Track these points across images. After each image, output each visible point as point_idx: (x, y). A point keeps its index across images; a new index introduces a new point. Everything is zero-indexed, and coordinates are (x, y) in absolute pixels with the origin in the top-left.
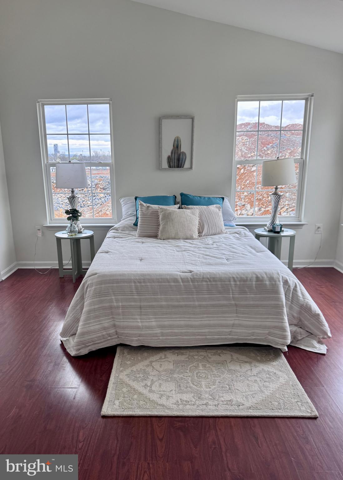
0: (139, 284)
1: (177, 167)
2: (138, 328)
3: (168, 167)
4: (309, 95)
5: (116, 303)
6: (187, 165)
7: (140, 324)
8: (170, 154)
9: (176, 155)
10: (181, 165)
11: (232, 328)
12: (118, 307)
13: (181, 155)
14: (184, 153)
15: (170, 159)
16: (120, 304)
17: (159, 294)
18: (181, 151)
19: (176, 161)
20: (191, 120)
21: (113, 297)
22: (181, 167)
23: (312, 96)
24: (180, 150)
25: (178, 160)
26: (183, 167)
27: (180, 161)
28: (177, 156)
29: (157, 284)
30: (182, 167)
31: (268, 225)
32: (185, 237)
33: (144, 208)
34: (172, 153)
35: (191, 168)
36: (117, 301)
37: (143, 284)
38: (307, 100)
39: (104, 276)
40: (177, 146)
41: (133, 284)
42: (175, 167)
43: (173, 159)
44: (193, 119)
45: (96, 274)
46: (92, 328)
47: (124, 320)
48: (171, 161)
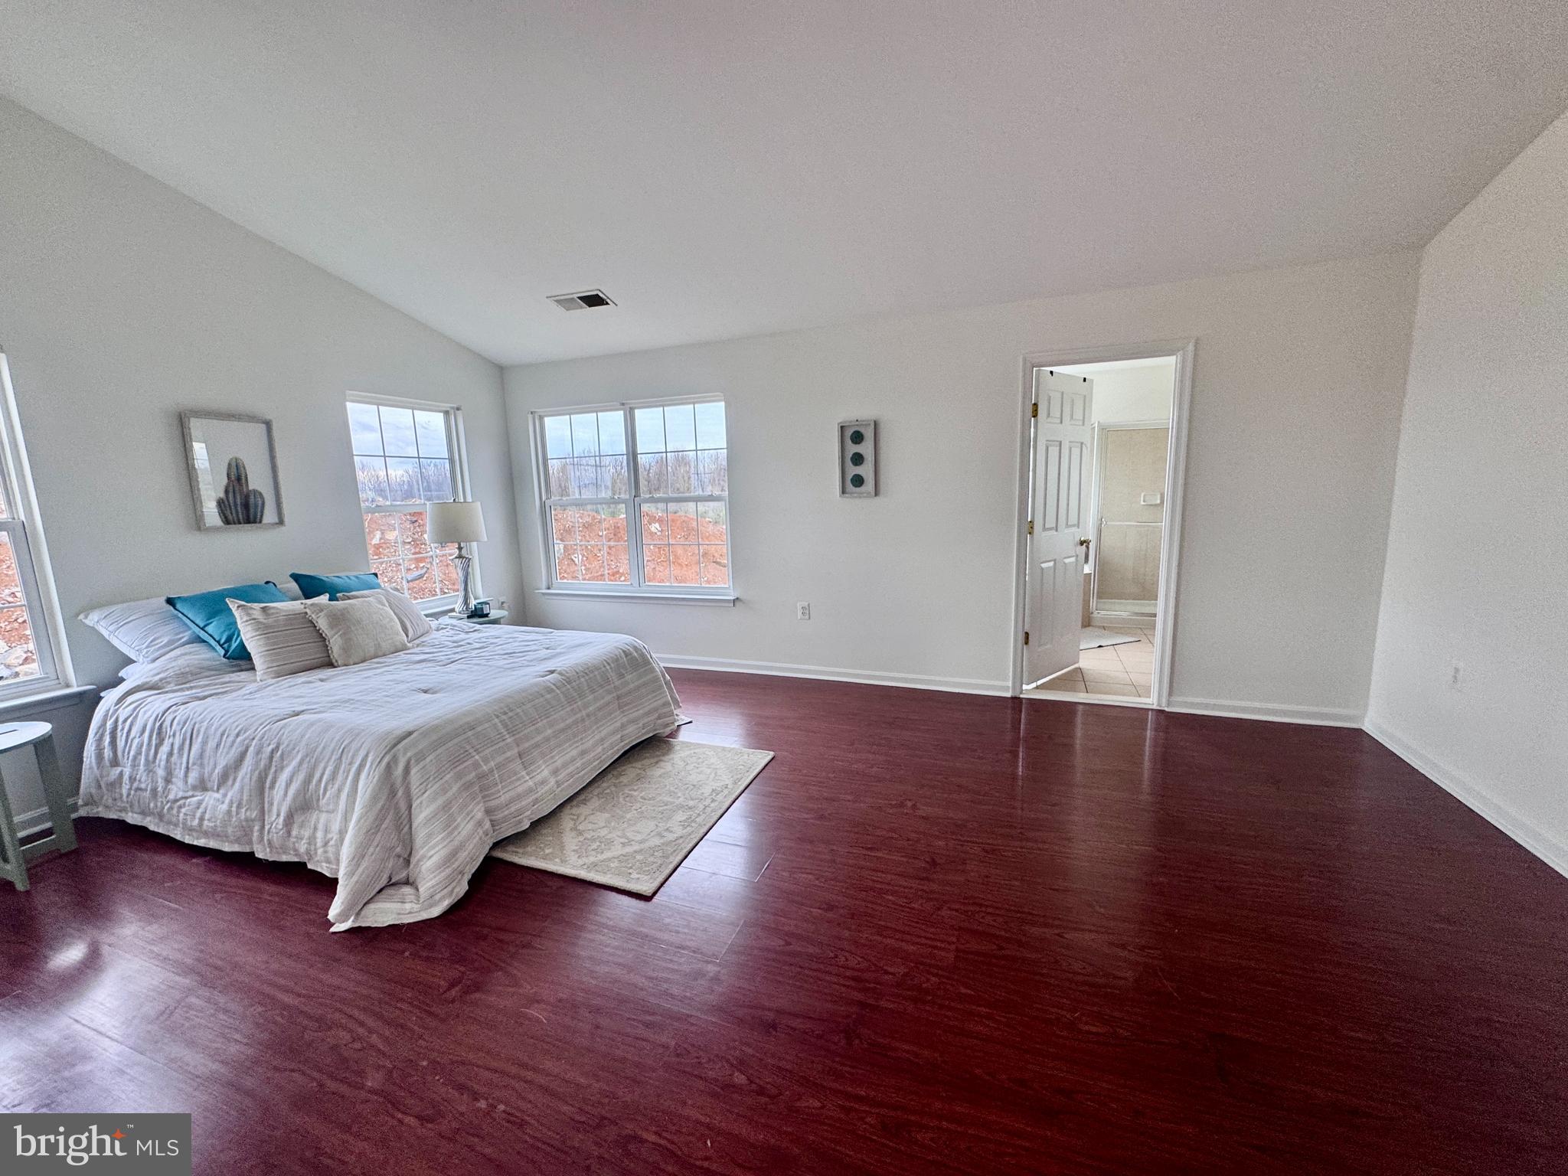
0: (504, 717)
1: (245, 523)
2: (530, 791)
3: (222, 524)
4: (452, 408)
5: (485, 765)
6: (269, 516)
7: (531, 783)
8: (222, 495)
9: (238, 497)
10: (255, 518)
11: (622, 731)
12: (491, 771)
13: (252, 497)
14: (257, 494)
15: (224, 505)
16: (492, 764)
17: (539, 720)
18: (250, 488)
19: (239, 509)
20: (264, 426)
21: (477, 757)
22: (255, 522)
23: (458, 409)
24: (247, 485)
25: (246, 506)
26: (260, 522)
27: (252, 510)
28: (241, 499)
29: (529, 705)
30: (258, 520)
31: (457, 610)
32: (392, 649)
33: (254, 612)
34: (227, 492)
35: (281, 522)
36: (486, 760)
37: (510, 714)
38: (446, 413)
39: (435, 729)
40: (236, 477)
41: (496, 720)
42: (240, 523)
43: (231, 505)
44: (268, 424)
45: (410, 733)
46: (464, 833)
47: (506, 790)
48: (228, 509)
